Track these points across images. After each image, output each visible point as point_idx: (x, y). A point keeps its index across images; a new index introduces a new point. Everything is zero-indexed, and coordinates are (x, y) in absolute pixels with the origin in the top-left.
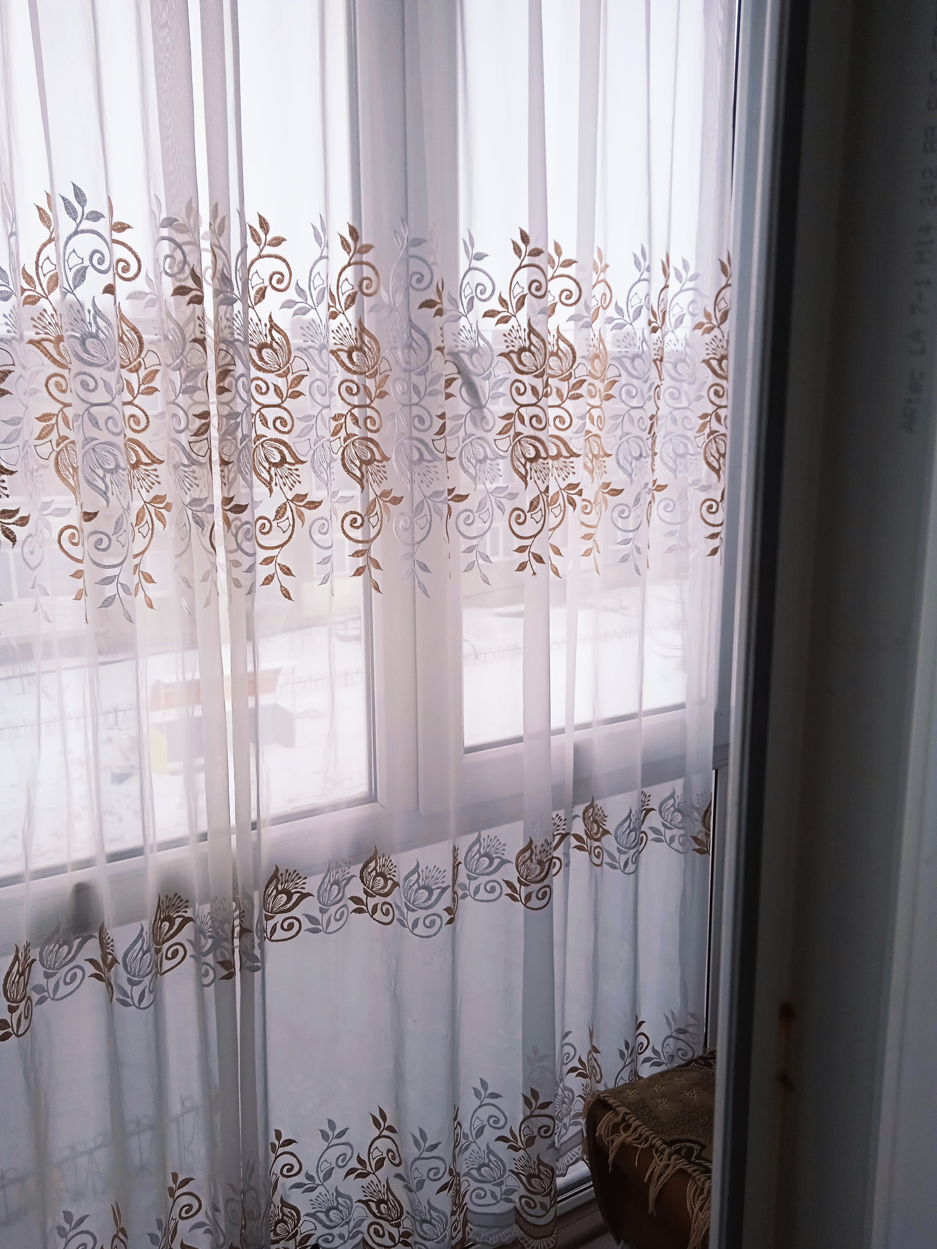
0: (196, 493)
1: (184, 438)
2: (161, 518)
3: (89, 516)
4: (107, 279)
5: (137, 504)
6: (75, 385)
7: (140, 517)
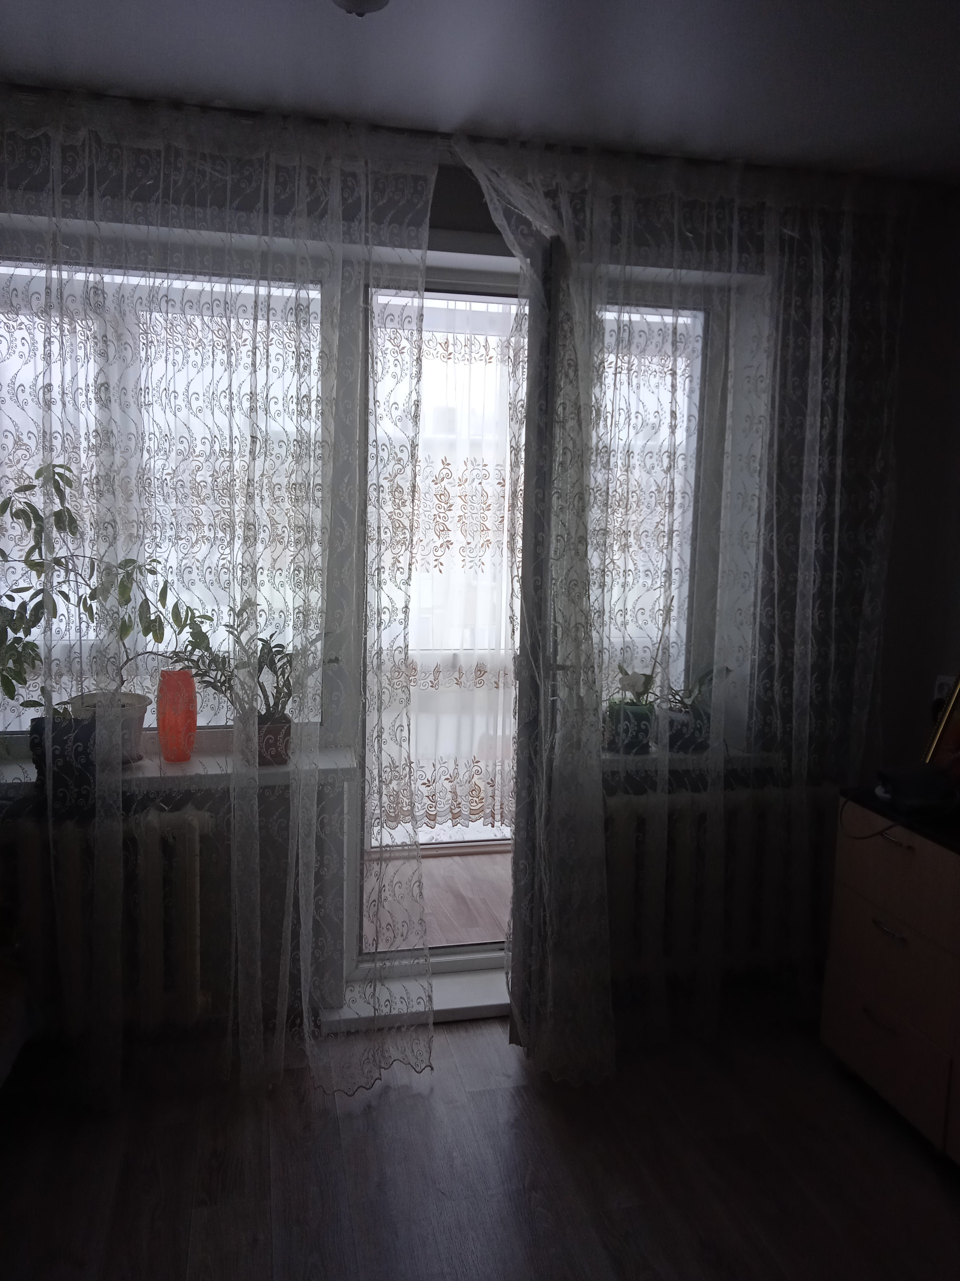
0: (498, 539)
1: (497, 523)
2: (488, 546)
3: (469, 543)
4: (480, 481)
5: (482, 542)
6: (469, 508)
7: (482, 546)
